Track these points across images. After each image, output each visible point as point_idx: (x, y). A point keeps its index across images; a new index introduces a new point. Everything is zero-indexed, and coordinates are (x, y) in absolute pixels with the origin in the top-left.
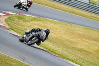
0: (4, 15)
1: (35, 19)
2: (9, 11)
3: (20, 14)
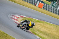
1: (38, 21)
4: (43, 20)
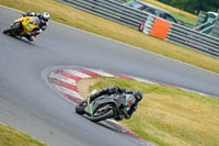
0: (87, 76)
2: (97, 68)
3: (121, 77)
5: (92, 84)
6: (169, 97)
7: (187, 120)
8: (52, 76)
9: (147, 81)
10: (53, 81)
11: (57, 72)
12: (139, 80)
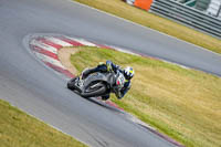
4: (154, 56)
5: (73, 53)
6: (150, 69)
7: (168, 93)
8: (34, 43)
9: (129, 52)
10: (34, 48)
11: (38, 39)
12: (120, 50)
